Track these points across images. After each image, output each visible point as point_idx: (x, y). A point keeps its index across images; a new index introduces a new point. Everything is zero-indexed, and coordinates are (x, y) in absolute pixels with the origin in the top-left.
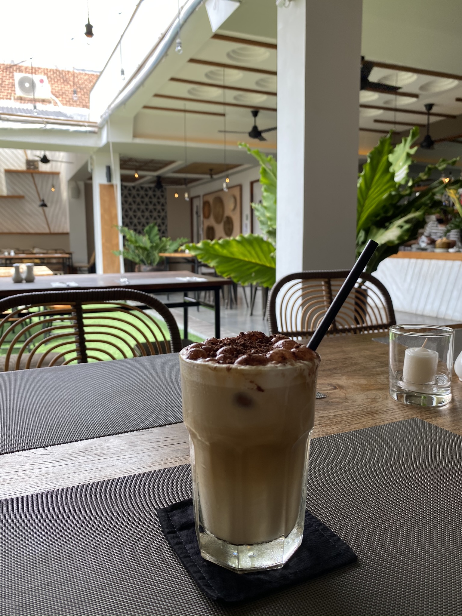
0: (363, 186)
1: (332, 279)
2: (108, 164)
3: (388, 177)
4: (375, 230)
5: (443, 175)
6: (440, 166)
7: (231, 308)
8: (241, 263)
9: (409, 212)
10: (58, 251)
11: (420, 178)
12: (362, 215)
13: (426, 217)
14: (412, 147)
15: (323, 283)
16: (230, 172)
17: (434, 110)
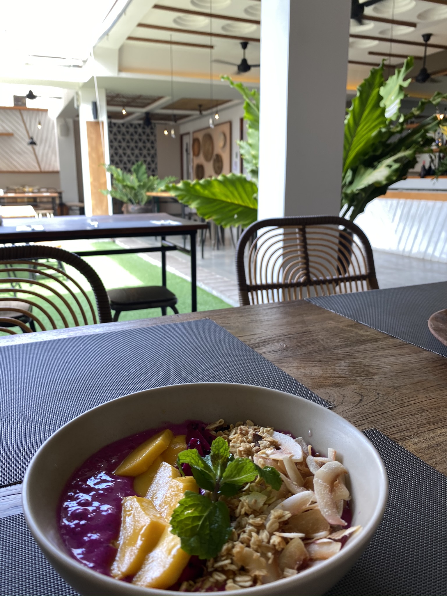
0: (352, 122)
1: (307, 226)
2: (93, 100)
3: (378, 112)
4: (362, 170)
5: (438, 111)
6: (434, 100)
7: (218, 249)
8: (223, 205)
9: (399, 151)
10: (50, 190)
11: (412, 113)
12: (350, 152)
13: (417, 155)
14: (405, 79)
15: (297, 230)
16: (219, 108)
17: (432, 41)
